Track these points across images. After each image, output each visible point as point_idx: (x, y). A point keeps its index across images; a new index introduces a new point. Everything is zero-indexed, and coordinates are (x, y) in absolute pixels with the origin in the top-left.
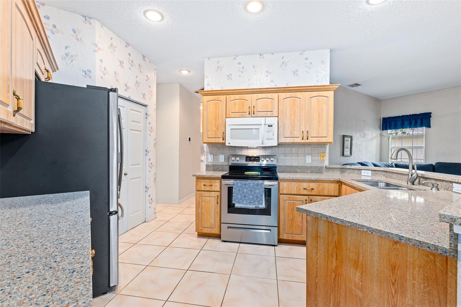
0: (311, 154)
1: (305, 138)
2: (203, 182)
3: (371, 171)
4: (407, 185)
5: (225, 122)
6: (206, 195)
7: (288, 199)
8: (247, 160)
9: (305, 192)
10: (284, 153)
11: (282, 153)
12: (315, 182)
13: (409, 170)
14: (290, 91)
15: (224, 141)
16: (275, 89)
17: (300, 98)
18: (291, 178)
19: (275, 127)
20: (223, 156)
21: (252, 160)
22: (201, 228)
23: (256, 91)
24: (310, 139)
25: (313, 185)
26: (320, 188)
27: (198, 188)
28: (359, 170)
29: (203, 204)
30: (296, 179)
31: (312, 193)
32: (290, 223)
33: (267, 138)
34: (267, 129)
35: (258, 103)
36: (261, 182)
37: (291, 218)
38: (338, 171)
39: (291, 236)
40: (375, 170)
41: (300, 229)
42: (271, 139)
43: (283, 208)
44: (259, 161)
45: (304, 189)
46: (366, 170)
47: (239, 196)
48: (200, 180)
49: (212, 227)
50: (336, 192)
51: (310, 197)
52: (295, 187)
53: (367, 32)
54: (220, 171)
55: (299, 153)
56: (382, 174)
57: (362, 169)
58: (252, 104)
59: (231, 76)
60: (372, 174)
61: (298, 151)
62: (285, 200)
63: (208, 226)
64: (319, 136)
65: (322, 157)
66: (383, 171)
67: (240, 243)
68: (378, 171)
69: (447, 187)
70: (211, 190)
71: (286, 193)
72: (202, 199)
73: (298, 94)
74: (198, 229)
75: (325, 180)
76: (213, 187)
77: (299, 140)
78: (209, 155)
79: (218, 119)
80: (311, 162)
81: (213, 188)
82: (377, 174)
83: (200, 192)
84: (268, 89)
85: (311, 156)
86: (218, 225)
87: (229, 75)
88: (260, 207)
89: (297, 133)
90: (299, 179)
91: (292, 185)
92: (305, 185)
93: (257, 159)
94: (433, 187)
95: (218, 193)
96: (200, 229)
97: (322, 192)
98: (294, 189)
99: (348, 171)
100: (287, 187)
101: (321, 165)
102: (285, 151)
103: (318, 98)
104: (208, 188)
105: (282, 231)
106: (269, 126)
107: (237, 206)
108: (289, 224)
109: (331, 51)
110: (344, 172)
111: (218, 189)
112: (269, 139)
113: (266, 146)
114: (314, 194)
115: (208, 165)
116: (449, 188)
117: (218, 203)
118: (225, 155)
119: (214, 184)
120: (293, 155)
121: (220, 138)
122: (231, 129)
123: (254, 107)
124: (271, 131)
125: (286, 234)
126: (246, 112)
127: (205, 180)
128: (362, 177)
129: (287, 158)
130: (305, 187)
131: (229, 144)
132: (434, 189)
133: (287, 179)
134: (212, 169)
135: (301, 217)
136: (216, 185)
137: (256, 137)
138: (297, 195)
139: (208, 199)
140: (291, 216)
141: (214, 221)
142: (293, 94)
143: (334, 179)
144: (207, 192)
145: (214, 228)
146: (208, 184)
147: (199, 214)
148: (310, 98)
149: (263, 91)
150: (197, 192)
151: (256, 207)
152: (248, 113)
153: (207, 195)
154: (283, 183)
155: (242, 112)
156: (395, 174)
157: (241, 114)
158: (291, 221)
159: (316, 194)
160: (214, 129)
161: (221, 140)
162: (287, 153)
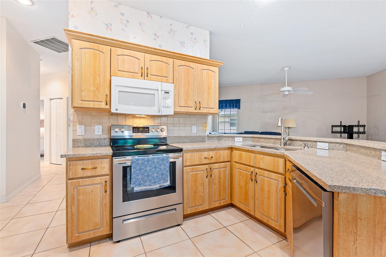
0: (196, 124)
1: (198, 108)
2: (81, 164)
3: (242, 138)
4: (280, 146)
5: (109, 80)
6: (85, 184)
7: (191, 171)
8: (135, 131)
9: (206, 161)
10: (173, 123)
11: (171, 124)
12: (213, 150)
13: (281, 136)
14: (185, 59)
15: (108, 107)
16: (171, 54)
17: (193, 69)
18: (194, 149)
19: (172, 94)
20: (101, 127)
21: (140, 131)
22: (77, 235)
23: (150, 50)
24: (201, 109)
25: (212, 154)
26: (217, 155)
27: (71, 176)
28: (233, 137)
29: (81, 197)
30: (199, 148)
31: (212, 162)
32: (194, 196)
33: (163, 106)
34: (163, 96)
35: (152, 65)
36: (165, 155)
37: (194, 190)
38: (216, 139)
39: (194, 208)
40: (245, 137)
41: (202, 199)
42: (168, 108)
43: (187, 182)
44: (149, 132)
45: (205, 158)
46: (238, 137)
47: (140, 177)
48: (74, 162)
49: (98, 227)
50: (228, 158)
51: (209, 165)
52: (198, 157)
53: (241, 25)
54: (95, 146)
55: (186, 123)
56: (250, 140)
57: (236, 137)
58: (146, 65)
59: (111, 27)
60: (243, 140)
61: (185, 121)
62: (188, 172)
63: (90, 228)
64: (209, 107)
65: (204, 127)
66: (250, 137)
67: (140, 236)
68: (247, 137)
69: (311, 146)
70: (94, 175)
71: (189, 164)
72: (78, 190)
73: (192, 64)
74: (72, 237)
75: (221, 147)
76: (99, 169)
77: (192, 110)
78: (78, 126)
79: (99, 75)
80: (196, 132)
81: (99, 172)
82: (246, 140)
83: (74, 180)
84: (164, 52)
85: (196, 126)
86: (107, 222)
87: (109, 24)
88: (164, 185)
89: (191, 103)
90: (201, 148)
91: (194, 156)
92: (206, 154)
93: (146, 129)
94: (305, 146)
95: (106, 177)
96: (75, 236)
97: (219, 160)
98: (197, 159)
99: (224, 138)
100: (191, 157)
101: (204, 135)
102: (173, 121)
103: (207, 72)
104: (89, 173)
105: (186, 206)
106: (165, 92)
107: (137, 190)
108: (192, 197)
109: (211, 33)
110: (221, 140)
111: (106, 170)
112: (166, 107)
113: (162, 114)
114: (213, 162)
115: (77, 140)
116: (314, 146)
117: (106, 191)
118: (102, 126)
119: (100, 166)
120: (180, 125)
121: (102, 102)
122: (119, 91)
123: (147, 69)
124: (168, 98)
125: (190, 208)
126: (137, 73)
127: (85, 162)
128: (236, 143)
129: (175, 128)
130: (206, 156)
131: (117, 110)
132: (306, 147)
133: (190, 150)
134: (83, 145)
135: (202, 187)
136: (103, 166)
137: (152, 104)
138: (200, 165)
139: (90, 188)
140: (194, 188)
141: (101, 218)
142: (187, 63)
143: (228, 146)
144: (88, 179)
145: (100, 228)
146: (90, 167)
147: (72, 215)
148: (202, 70)
149: (157, 52)
150: (69, 181)
151: (160, 186)
152: (141, 75)
153: (88, 183)
154: (186, 154)
155: (132, 71)
156: (262, 139)
157: (132, 74)
158: (194, 194)
159: (214, 162)
160: (92, 88)
161: (103, 105)
162: (175, 124)
